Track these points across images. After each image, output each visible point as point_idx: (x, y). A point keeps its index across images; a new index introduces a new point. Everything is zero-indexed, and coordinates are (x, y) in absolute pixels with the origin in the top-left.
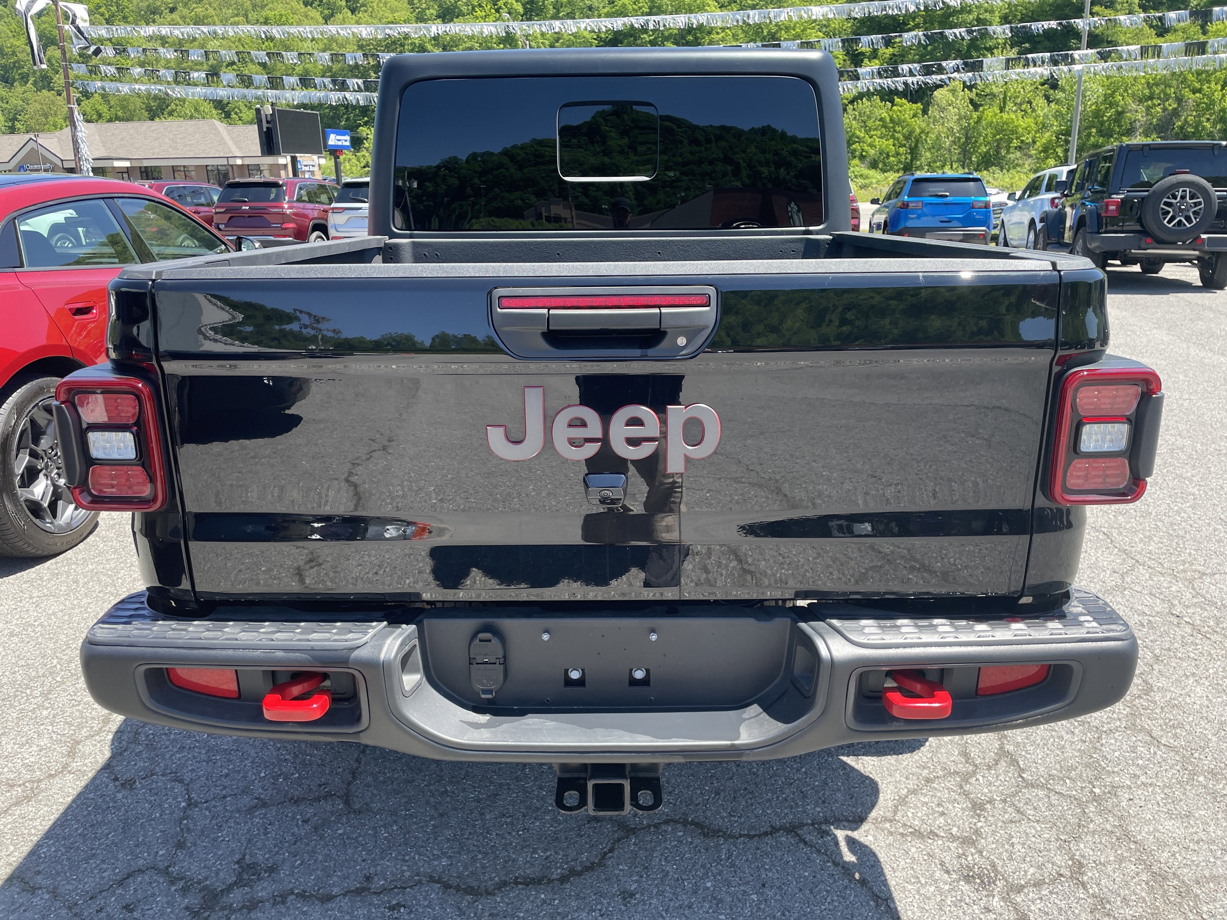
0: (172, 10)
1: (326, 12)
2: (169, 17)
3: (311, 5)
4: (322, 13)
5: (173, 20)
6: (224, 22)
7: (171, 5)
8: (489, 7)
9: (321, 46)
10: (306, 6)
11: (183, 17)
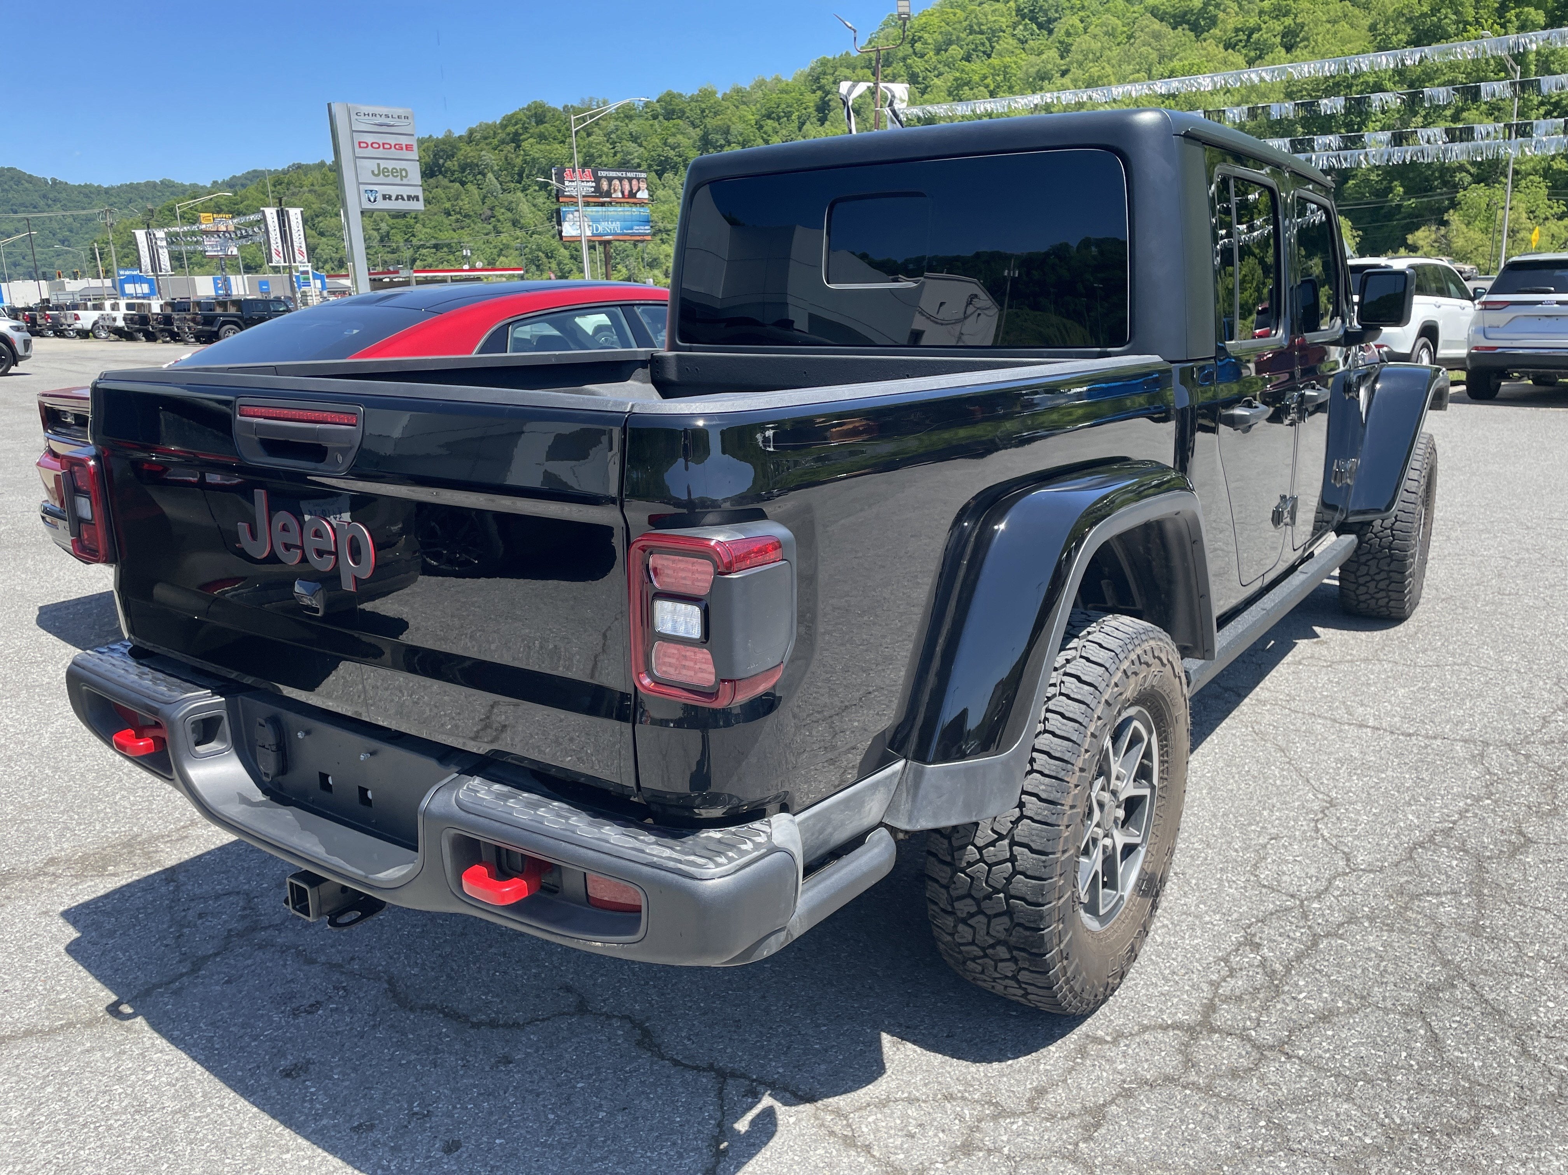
0: (1064, 73)
1: (1252, 54)
2: (1059, 81)
3: (1233, 49)
4: (1246, 55)
5: (1062, 85)
6: (1122, 80)
7: (1063, 68)
8: (1490, 21)
9: (1237, 98)
10: (1226, 50)
11: (1075, 81)
